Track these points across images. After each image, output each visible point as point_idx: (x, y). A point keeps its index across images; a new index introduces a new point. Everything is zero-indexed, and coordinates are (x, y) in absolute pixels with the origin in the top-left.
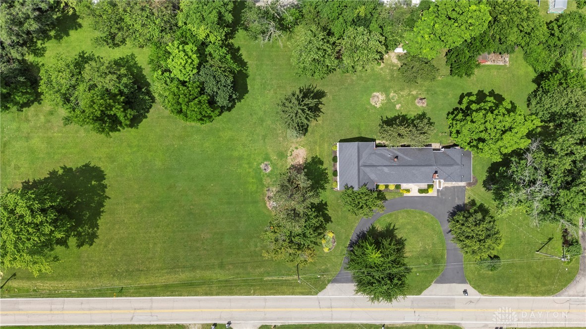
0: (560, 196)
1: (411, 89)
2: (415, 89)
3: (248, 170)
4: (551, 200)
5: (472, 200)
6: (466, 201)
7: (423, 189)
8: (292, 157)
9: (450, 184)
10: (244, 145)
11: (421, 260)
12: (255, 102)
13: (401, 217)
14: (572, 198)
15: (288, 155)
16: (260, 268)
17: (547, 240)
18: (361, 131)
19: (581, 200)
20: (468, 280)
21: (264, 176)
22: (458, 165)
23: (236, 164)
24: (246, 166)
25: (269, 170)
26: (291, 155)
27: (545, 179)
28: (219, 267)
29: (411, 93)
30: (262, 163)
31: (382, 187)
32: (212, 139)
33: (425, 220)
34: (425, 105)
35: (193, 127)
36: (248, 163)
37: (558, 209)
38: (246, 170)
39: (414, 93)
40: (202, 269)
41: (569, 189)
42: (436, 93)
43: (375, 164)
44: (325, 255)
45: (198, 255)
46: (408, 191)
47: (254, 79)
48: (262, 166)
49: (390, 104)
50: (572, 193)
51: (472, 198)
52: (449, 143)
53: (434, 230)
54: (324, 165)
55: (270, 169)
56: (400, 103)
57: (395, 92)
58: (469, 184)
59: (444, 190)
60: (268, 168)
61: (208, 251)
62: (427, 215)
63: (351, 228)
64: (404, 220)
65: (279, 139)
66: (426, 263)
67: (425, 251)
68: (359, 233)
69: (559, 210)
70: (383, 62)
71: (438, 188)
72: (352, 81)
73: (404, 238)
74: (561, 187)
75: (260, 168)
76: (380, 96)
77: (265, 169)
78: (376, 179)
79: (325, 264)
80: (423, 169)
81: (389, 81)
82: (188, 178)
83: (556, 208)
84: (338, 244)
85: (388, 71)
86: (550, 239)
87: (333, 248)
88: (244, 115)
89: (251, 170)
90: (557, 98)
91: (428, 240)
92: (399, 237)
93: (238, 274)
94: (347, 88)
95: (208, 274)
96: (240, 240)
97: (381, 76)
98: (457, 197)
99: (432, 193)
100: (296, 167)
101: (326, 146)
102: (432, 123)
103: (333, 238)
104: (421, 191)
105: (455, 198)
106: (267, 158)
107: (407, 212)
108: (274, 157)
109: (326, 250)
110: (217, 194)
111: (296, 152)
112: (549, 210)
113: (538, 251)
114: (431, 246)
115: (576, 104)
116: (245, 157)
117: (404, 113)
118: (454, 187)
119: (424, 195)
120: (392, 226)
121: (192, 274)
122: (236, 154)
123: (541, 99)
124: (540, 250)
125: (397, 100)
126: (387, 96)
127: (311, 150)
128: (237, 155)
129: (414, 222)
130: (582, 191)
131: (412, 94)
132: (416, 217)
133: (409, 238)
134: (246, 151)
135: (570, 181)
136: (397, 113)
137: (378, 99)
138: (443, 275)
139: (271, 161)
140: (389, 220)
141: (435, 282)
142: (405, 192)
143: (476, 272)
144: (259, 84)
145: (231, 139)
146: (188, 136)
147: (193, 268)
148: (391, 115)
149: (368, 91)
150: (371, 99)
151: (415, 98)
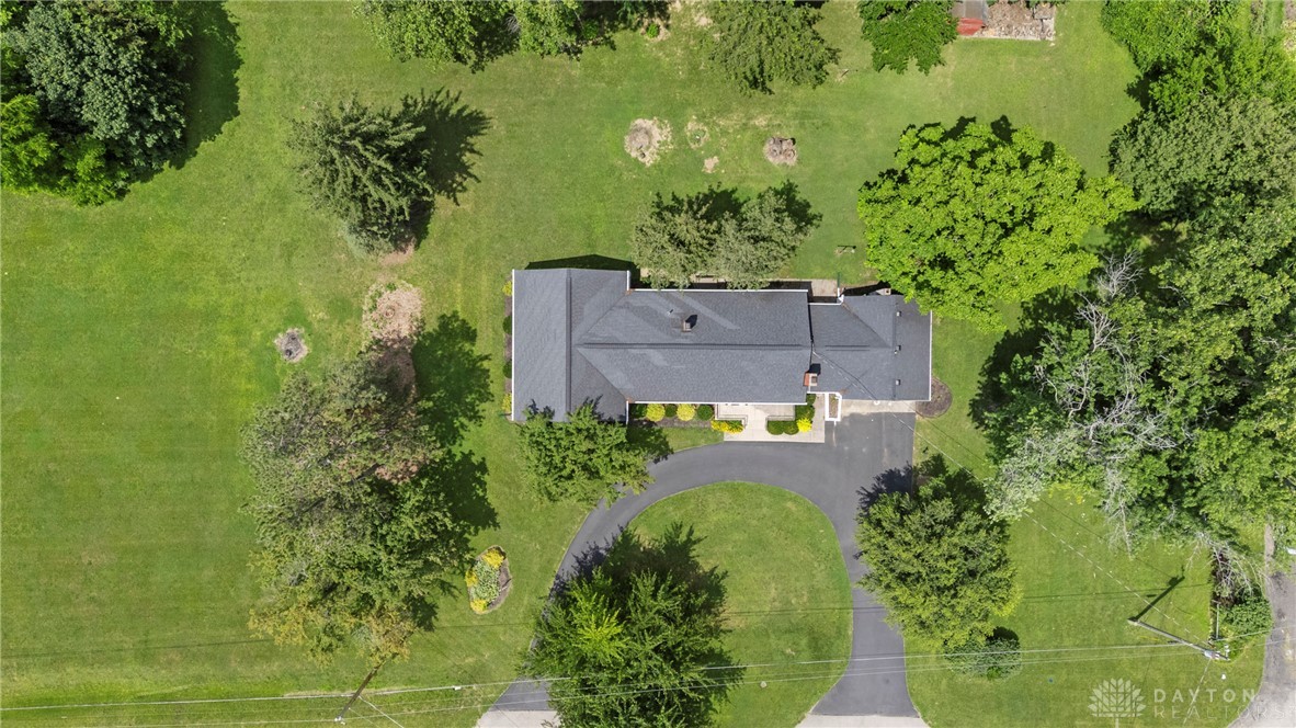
0: (1196, 450)
1: (752, 111)
2: (764, 112)
3: (232, 354)
4: (1169, 462)
5: (934, 458)
6: (917, 461)
7: (782, 419)
8: (375, 315)
9: (864, 407)
10: (223, 275)
11: (773, 640)
12: (262, 140)
13: (712, 507)
14: (1235, 457)
15: (365, 308)
16: (268, 660)
17: (1165, 586)
18: (594, 237)
19: (1266, 467)
20: (918, 704)
21: (283, 372)
22: (885, 346)
23: (196, 334)
24: (229, 339)
25: (301, 356)
26: (375, 308)
27: (1147, 393)
28: (136, 658)
29: (752, 122)
30: (279, 330)
31: (655, 413)
32: (122, 253)
33: (787, 517)
34: (792, 161)
35: (62, 213)
36: (236, 332)
37: (1190, 492)
38: (225, 353)
39: (761, 122)
40: (84, 661)
41: (1225, 428)
42: (827, 125)
43: (622, 340)
44: (475, 623)
45: (71, 619)
46: (736, 425)
47: (260, 69)
48: (280, 342)
49: (683, 156)
50: (1236, 439)
51: (931, 452)
52: (866, 280)
53: (814, 547)
54: (478, 342)
55: (304, 351)
56: (717, 154)
57: (701, 118)
58: (926, 409)
59: (847, 424)
60: (298, 347)
61: (101, 604)
62: (794, 500)
63: (561, 539)
64: (722, 515)
65: (336, 256)
66: (788, 651)
67: (785, 611)
68: (581, 556)
69: (1194, 495)
70: (667, 27)
71: (828, 419)
72: (570, 80)
73: (719, 572)
74: (1201, 421)
75: (273, 349)
76: (656, 131)
77: (289, 352)
78: (629, 386)
79: (477, 652)
80: (773, 356)
81: (684, 85)
82: (42, 375)
83: (1183, 491)
84: (517, 589)
85: (679, 52)
86: (1174, 582)
87: (502, 601)
88: (225, 181)
89: (243, 353)
90: (1199, 134)
91: (797, 580)
92: (707, 568)
93: (200, 679)
94: (552, 104)
95: (103, 678)
96: (206, 572)
97: (658, 67)
98: (889, 446)
99: (809, 433)
100: (388, 348)
101: (485, 281)
102: (815, 217)
103: (501, 569)
104: (775, 426)
105: (881, 451)
106: (296, 316)
107: (734, 490)
108: (317, 314)
109: (478, 607)
110: (133, 429)
111: (388, 298)
112: (1162, 494)
113: (1134, 619)
114: (805, 599)
115: (1256, 153)
116: (225, 311)
117: (727, 186)
118: (878, 417)
119: (783, 438)
120: (685, 530)
121: (53, 678)
122: (195, 301)
123: (1148, 141)
124: (1141, 614)
125: (707, 143)
126: (678, 129)
127: (436, 294)
128: (200, 306)
129: (754, 522)
130: (1270, 434)
131: (755, 127)
132: (759, 506)
133: (738, 571)
134: (228, 293)
135: (1234, 400)
136: (706, 185)
137: (649, 140)
138: (840, 687)
139: (308, 326)
140: (676, 516)
141: (818, 711)
142: (725, 429)
143: (944, 681)
144: (278, 84)
145: (184, 255)
146: (46, 243)
147: (56, 658)
148: (688, 189)
149: (618, 115)
150: (627, 138)
151: (761, 138)
